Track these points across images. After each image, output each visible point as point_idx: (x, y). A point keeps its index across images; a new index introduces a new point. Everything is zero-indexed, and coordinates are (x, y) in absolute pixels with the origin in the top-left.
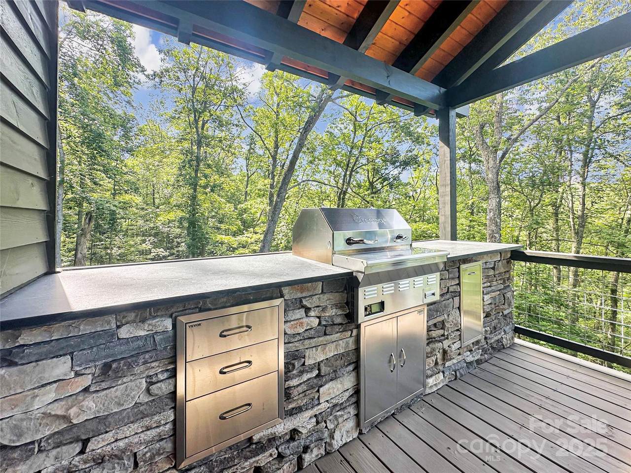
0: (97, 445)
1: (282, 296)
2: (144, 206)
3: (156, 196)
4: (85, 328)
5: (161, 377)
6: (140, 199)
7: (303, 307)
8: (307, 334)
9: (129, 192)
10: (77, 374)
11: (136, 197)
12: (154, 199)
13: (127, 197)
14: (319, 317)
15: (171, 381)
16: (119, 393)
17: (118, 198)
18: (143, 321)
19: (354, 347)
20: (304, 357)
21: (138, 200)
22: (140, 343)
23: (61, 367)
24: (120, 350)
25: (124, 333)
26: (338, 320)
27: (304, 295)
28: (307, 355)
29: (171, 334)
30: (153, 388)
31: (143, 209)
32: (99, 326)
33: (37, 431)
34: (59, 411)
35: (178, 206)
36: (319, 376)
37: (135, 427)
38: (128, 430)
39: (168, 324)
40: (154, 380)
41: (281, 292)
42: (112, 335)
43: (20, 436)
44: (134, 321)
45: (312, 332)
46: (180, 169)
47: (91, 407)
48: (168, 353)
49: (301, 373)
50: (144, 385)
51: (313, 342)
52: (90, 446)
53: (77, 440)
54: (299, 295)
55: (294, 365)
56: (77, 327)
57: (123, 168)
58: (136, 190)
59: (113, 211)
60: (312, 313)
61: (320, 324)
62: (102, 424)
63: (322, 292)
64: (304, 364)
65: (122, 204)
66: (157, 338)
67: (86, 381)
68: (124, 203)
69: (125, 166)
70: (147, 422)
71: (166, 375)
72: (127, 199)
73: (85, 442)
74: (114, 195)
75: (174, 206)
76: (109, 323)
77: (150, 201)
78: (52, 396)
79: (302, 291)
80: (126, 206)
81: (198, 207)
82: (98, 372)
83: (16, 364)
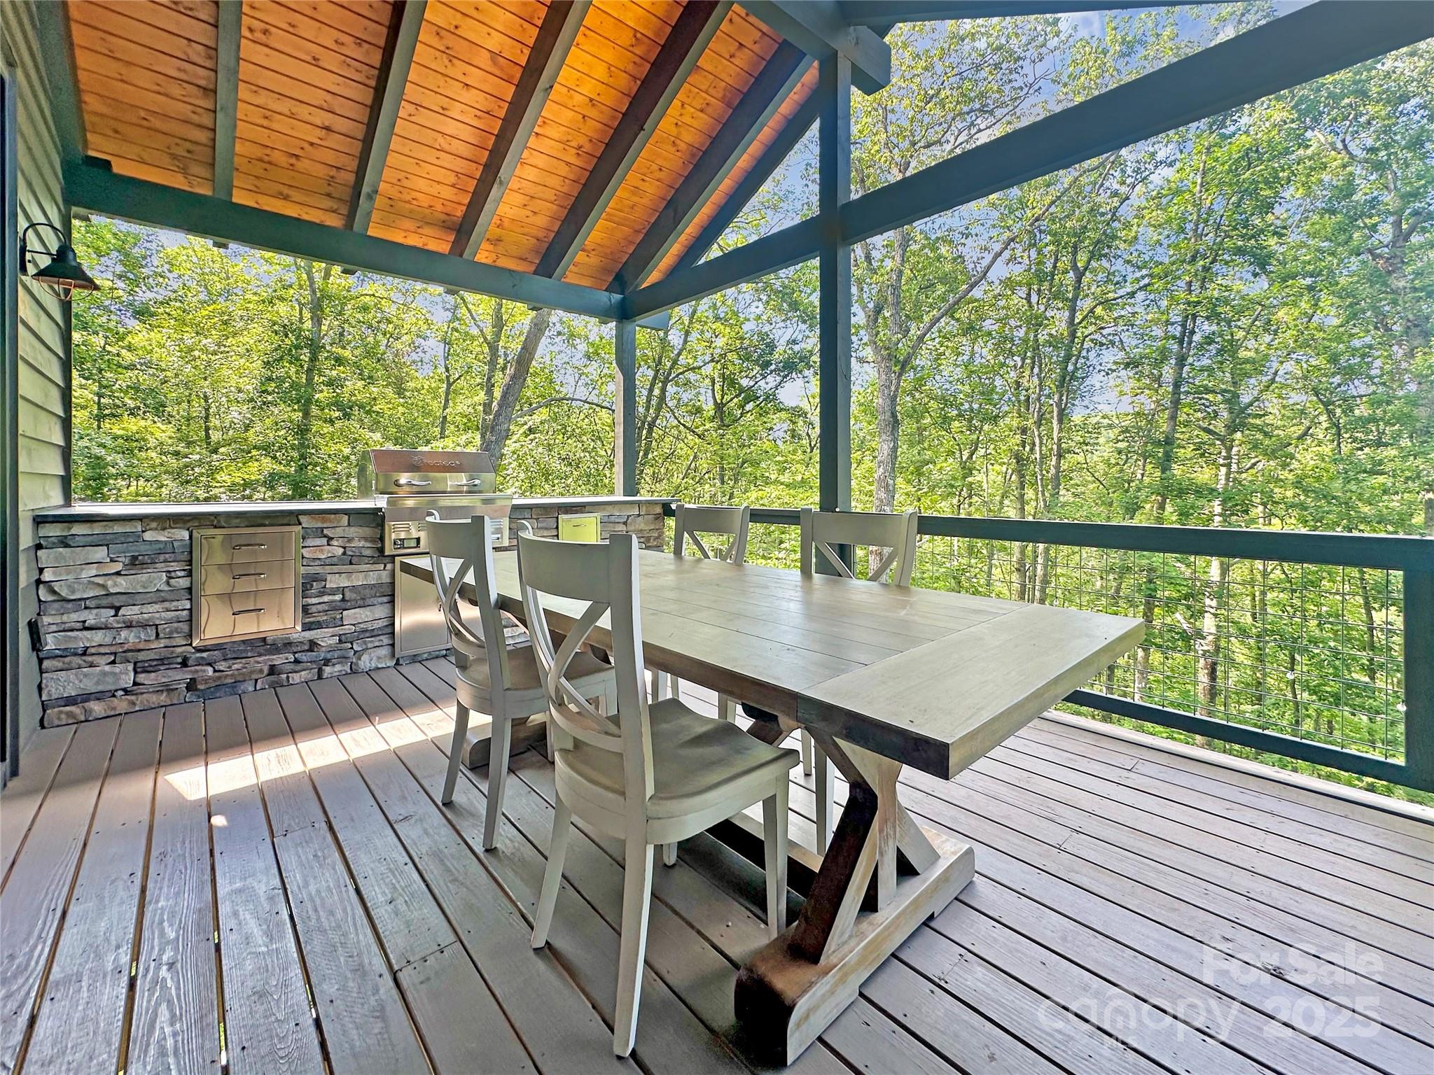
0: (128, 612)
1: (300, 524)
2: (181, 447)
3: (214, 422)
4: (118, 528)
5: (179, 574)
6: (170, 430)
7: (325, 536)
8: (328, 561)
9: (141, 413)
10: (112, 560)
11: (159, 424)
12: (207, 429)
13: (132, 425)
14: (344, 548)
15: (188, 579)
16: (144, 579)
17: (108, 426)
18: (164, 529)
19: (388, 580)
20: (325, 580)
21: (162, 432)
22: (161, 546)
23: (100, 553)
24: (144, 548)
25: (148, 536)
26: (368, 552)
27: (325, 525)
28: (328, 578)
29: (188, 542)
30: (172, 581)
31: (177, 454)
32: (128, 528)
33: (84, 591)
34: (100, 580)
35: (266, 448)
36: (343, 600)
37: (157, 607)
38: (150, 608)
39: (185, 535)
40: (173, 574)
41: (298, 520)
42: (137, 538)
43: (73, 592)
44: (156, 529)
45: (334, 559)
46: (267, 364)
47: (122, 584)
48: (185, 556)
49: (321, 594)
50: (165, 578)
51: (335, 569)
52: (121, 612)
53: (111, 607)
54: (320, 525)
55: (312, 586)
56: (112, 527)
57: (124, 352)
58: (159, 409)
59: (98, 458)
60: (335, 543)
61: (344, 554)
62: (130, 597)
63: (349, 525)
64: (325, 587)
65: (120, 441)
66: (176, 544)
67: (118, 567)
68: (127, 439)
69: (130, 348)
70: (167, 605)
71: (182, 574)
72: (135, 429)
73: (117, 609)
74: (100, 418)
75: (255, 448)
76: (136, 527)
77: (197, 435)
78: (94, 572)
79: (324, 521)
80: (131, 445)
81: (313, 451)
82: (127, 561)
83: (69, 546)
